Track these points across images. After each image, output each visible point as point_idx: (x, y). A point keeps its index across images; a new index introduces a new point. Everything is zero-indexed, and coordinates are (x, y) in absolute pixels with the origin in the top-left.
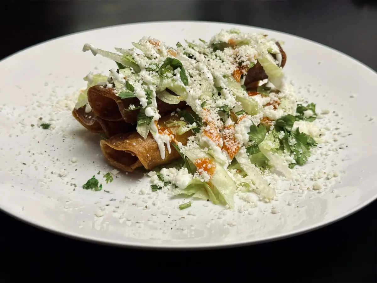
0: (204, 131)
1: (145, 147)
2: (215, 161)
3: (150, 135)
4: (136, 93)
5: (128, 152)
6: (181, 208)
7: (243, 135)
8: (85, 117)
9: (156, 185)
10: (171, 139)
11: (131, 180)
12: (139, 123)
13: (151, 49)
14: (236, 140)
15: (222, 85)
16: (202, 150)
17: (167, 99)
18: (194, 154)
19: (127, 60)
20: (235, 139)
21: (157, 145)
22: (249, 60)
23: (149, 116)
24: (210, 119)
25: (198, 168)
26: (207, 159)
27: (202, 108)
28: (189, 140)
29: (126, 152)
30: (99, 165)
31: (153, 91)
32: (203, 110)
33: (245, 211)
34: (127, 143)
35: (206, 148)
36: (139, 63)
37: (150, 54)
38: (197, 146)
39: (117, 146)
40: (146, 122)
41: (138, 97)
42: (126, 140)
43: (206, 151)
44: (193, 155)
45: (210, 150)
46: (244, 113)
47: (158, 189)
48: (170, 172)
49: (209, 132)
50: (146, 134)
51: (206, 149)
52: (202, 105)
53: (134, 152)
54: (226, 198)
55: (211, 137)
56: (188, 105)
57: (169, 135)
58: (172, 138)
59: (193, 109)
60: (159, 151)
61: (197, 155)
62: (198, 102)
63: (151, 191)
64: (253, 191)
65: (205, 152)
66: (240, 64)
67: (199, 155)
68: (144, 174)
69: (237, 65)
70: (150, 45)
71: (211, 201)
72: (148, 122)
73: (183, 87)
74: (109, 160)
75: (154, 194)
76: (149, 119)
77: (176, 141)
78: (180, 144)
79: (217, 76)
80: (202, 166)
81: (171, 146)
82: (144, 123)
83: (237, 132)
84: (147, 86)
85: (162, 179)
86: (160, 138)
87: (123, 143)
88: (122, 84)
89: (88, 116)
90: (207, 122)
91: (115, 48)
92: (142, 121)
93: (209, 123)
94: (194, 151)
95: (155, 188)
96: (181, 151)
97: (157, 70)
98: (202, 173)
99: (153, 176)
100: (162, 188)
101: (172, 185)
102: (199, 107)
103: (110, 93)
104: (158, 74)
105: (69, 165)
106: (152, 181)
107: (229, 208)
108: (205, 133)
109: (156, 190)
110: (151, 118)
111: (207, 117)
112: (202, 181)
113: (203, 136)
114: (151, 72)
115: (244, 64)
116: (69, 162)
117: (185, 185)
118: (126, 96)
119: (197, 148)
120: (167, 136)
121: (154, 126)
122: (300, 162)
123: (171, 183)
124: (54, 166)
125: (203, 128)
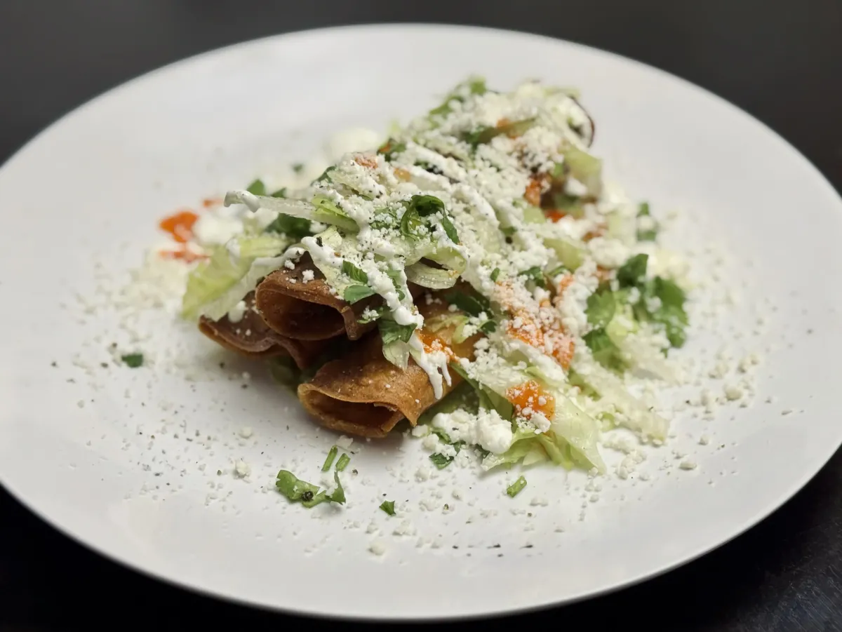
0: (510, 330)
1: (408, 387)
2: (548, 387)
3: (412, 361)
4: (375, 284)
5: (381, 405)
6: (512, 493)
7: (576, 317)
8: (235, 334)
9: (440, 454)
10: (449, 358)
11: (384, 453)
12: (388, 341)
13: (366, 176)
14: (566, 331)
15: (515, 223)
16: (514, 368)
17: (426, 280)
18: (500, 378)
19: (327, 213)
20: (562, 329)
22: (549, 159)
23: (404, 324)
24: (517, 304)
25: (518, 407)
26: (531, 385)
27: (495, 281)
28: (476, 349)
29: (375, 405)
30: (304, 434)
31: (400, 271)
32: (498, 288)
33: (629, 473)
34: (368, 385)
35: (520, 363)
36: (354, 214)
37: (366, 189)
38: (502, 361)
39: (348, 393)
40: (400, 336)
41: (379, 293)
42: (365, 380)
43: (523, 368)
44: (501, 381)
45: (529, 365)
46: (565, 271)
47: (448, 461)
48: (456, 419)
49: (521, 330)
50: (404, 360)
51: (522, 365)
52: (493, 277)
53: (394, 403)
54: (590, 456)
55: (528, 340)
56: (465, 281)
57: (442, 349)
58: (449, 354)
59: (476, 286)
60: (432, 386)
61: (507, 380)
62: (484, 272)
63: (435, 469)
64: (623, 426)
65: (522, 371)
66: (534, 170)
67: (512, 380)
69: (530, 173)
70: (360, 169)
72: (405, 335)
73: (453, 249)
74: (322, 418)
75: (443, 475)
76: (405, 330)
77: (456, 358)
78: (464, 362)
79: (502, 208)
80: (528, 402)
81: (450, 369)
82: (398, 338)
83: (565, 316)
84: (384, 263)
85: (446, 438)
86: (430, 361)
87: (361, 386)
88: (335, 267)
89: (244, 330)
90: (512, 311)
92: (393, 336)
93: (516, 311)
94: (499, 374)
95: (440, 460)
96: (471, 376)
97: (395, 224)
98: (532, 416)
99: (424, 435)
100: (455, 458)
101: (468, 446)
102: (488, 281)
103: (320, 294)
104: (401, 232)
105: (241, 445)
106: (428, 446)
107: (599, 474)
108: (513, 334)
109: (444, 465)
110: (410, 328)
111: (511, 300)
112: (538, 432)
113: (510, 340)
114: (384, 230)
115: (543, 169)
116: (237, 439)
117: (505, 446)
118: (358, 294)
119: (504, 364)
120: (440, 352)
121: (416, 341)
122: (676, 341)
123: (467, 443)
124: (211, 455)
125: (505, 323)
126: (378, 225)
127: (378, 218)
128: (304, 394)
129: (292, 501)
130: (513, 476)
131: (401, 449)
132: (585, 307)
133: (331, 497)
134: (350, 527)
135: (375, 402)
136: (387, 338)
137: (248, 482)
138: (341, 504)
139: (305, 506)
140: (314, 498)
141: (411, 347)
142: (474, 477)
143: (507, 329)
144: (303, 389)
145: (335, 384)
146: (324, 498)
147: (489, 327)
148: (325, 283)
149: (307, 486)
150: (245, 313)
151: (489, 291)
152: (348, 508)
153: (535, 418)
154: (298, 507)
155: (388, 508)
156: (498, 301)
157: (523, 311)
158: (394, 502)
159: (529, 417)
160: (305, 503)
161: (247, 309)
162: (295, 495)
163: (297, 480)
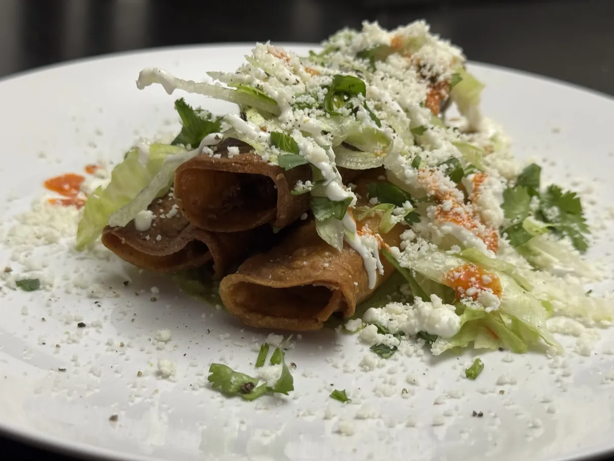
0: (439, 214)
1: (346, 267)
2: (487, 267)
3: (347, 245)
4: (307, 154)
5: (320, 284)
6: (472, 375)
9: (382, 344)
10: (380, 245)
11: (321, 347)
12: (322, 219)
13: (281, 66)
14: (487, 223)
15: (424, 122)
16: (448, 252)
18: (435, 263)
19: (248, 92)
20: (484, 221)
21: (362, 259)
23: (338, 199)
25: (460, 288)
26: (469, 267)
27: (417, 168)
28: (403, 239)
29: (314, 285)
30: (228, 335)
31: (329, 147)
32: (421, 174)
34: (301, 268)
35: (454, 246)
37: (283, 77)
38: (434, 247)
39: (280, 279)
40: (334, 214)
41: (314, 162)
42: (298, 263)
43: (458, 252)
45: (464, 248)
46: (475, 170)
47: (392, 350)
48: (390, 312)
49: (451, 213)
50: (339, 241)
51: (456, 249)
52: (415, 165)
55: (460, 222)
57: (373, 234)
58: (379, 240)
60: (367, 272)
61: (443, 264)
62: (405, 161)
63: (379, 359)
65: (457, 255)
66: (433, 79)
67: (448, 264)
68: (336, 329)
69: (428, 83)
71: (507, 350)
72: (339, 213)
73: (377, 130)
74: (248, 317)
75: (389, 363)
76: (339, 206)
78: (395, 250)
80: (470, 282)
81: (382, 258)
82: (332, 216)
85: (385, 329)
86: (363, 244)
87: (294, 269)
88: (262, 141)
89: (153, 237)
90: (439, 195)
91: (208, 73)
92: (327, 213)
93: (444, 195)
94: (433, 258)
95: (383, 350)
96: (403, 264)
97: (318, 105)
98: (479, 295)
99: (358, 330)
100: (399, 348)
101: (408, 337)
102: (409, 169)
103: (251, 163)
104: (325, 111)
105: (158, 349)
106: (366, 338)
107: (558, 354)
108: (444, 217)
109: (389, 354)
110: (345, 203)
111: (437, 184)
112: (489, 310)
113: (441, 223)
114: (307, 110)
115: (441, 79)
116: (153, 344)
117: (455, 328)
118: (292, 162)
119: (436, 250)
120: (371, 236)
121: (350, 221)
122: (580, 246)
123: (406, 334)
124: (127, 360)
125: (433, 209)
126: (301, 106)
127: (300, 99)
128: (227, 290)
129: (228, 395)
130: (467, 361)
131: (337, 343)
132: (502, 201)
133: (274, 388)
134: (304, 415)
135: (313, 282)
136: (321, 216)
137: (174, 382)
138: (287, 394)
139: (245, 399)
140: (254, 390)
141: (344, 226)
142: (423, 363)
143: (436, 213)
144: (226, 285)
145: (264, 270)
146: (265, 389)
147: (413, 218)
148: (255, 153)
149: (245, 378)
150: (153, 221)
151: (412, 178)
152: (294, 398)
153: (483, 296)
154: (236, 401)
155: (340, 396)
156: (424, 186)
157: (450, 195)
158: (344, 391)
159: (475, 297)
160: (245, 396)
161: (155, 216)
162: (233, 387)
163: (233, 372)
